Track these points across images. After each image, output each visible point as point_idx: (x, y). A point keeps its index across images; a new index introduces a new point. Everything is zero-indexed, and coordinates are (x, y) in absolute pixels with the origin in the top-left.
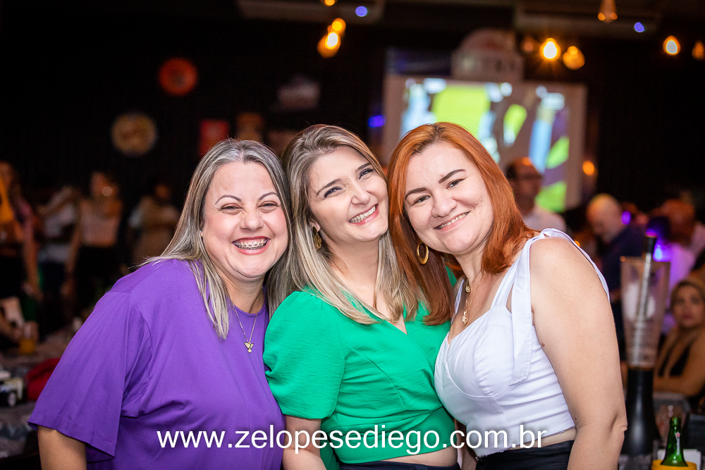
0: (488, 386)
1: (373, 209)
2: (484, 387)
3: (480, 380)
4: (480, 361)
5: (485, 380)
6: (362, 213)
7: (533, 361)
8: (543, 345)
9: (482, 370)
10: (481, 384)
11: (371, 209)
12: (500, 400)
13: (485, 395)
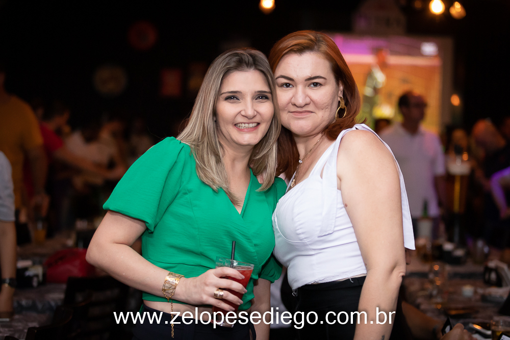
0: (303, 233)
1: (254, 125)
2: (300, 234)
3: (297, 228)
4: (298, 214)
5: (300, 229)
6: (244, 123)
7: (337, 216)
8: (346, 206)
9: (299, 221)
10: (299, 232)
11: (253, 123)
12: (310, 244)
13: (301, 240)
